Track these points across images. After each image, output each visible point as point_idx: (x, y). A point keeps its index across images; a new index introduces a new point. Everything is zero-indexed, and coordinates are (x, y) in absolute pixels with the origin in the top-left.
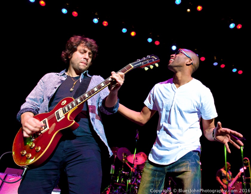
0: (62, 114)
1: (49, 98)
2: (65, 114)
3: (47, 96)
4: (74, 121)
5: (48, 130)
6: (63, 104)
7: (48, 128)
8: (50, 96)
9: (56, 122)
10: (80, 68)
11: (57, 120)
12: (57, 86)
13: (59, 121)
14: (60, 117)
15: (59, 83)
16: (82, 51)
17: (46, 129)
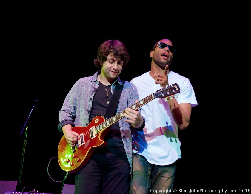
0: (94, 133)
1: (89, 112)
2: (97, 133)
3: (86, 109)
4: (103, 142)
5: (84, 145)
6: (96, 122)
7: (84, 143)
8: (89, 109)
9: (90, 139)
10: (110, 77)
11: (91, 138)
12: (92, 97)
13: (92, 138)
14: (94, 136)
15: (93, 92)
16: (111, 61)
17: (83, 144)
